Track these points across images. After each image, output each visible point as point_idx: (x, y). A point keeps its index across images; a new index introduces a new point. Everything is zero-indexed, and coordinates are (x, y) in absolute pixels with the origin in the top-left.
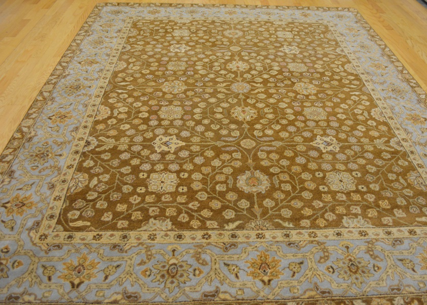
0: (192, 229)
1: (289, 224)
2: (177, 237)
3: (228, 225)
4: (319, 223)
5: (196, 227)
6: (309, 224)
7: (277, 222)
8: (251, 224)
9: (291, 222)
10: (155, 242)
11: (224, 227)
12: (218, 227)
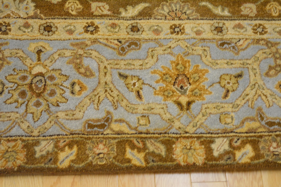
0: (67, 15)
1: (223, 10)
2: (45, 30)
3: (126, 10)
4: (270, 10)
5: (74, 13)
6: (255, 11)
7: (204, 6)
8: (163, 9)
9: (227, 7)
10: (9, 36)
11: (120, 13)
12: (109, 13)
